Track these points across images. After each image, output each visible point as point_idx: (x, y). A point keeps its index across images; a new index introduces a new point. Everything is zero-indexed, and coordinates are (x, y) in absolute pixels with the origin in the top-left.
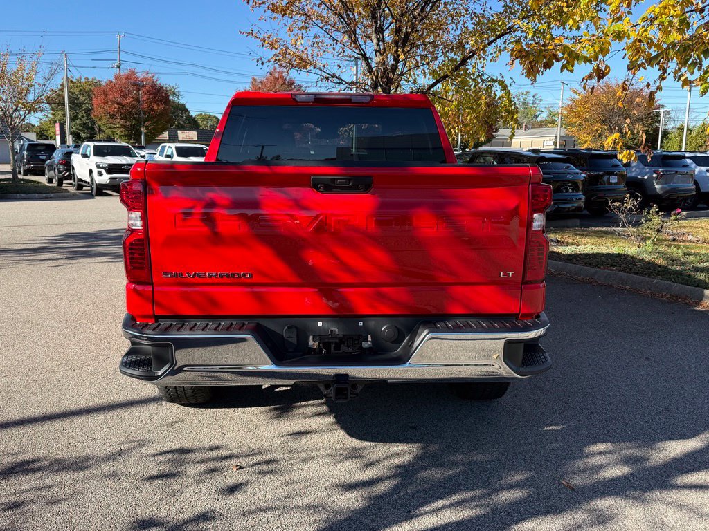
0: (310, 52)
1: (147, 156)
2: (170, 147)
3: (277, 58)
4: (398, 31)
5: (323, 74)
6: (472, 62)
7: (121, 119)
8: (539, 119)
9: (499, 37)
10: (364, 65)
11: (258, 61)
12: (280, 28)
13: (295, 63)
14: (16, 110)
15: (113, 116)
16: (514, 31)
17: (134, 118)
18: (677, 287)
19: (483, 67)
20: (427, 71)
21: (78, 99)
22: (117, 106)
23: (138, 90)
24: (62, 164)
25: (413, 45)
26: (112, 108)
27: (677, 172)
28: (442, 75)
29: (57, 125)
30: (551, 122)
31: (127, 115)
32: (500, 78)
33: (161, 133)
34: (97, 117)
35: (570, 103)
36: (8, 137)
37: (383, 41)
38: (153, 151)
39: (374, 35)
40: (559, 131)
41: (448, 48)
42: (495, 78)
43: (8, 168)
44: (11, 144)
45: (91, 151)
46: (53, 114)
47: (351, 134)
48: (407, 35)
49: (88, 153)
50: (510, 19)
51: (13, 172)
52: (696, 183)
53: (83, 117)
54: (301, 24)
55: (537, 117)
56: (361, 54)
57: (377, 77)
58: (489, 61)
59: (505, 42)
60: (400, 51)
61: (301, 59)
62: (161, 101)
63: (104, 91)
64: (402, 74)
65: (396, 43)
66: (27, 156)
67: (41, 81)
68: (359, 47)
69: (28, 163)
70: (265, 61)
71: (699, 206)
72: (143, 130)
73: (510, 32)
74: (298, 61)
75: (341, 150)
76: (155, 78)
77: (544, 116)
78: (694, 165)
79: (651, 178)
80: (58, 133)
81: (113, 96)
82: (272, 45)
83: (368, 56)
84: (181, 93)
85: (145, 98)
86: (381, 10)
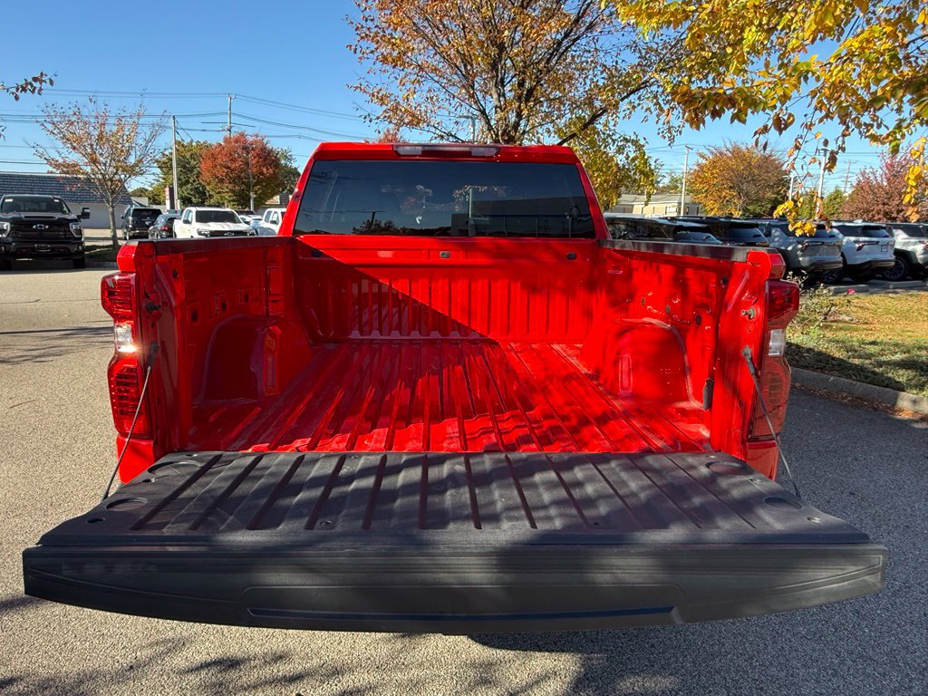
0: (423, 108)
1: (252, 222)
2: (275, 212)
3: (387, 115)
4: (521, 84)
5: (437, 131)
6: (603, 119)
7: (230, 183)
8: (661, 185)
9: (633, 92)
10: (483, 123)
11: (365, 118)
12: (392, 83)
13: (406, 121)
14: (116, 173)
15: (221, 181)
16: (651, 86)
17: (243, 183)
18: (861, 387)
19: (615, 125)
20: (552, 129)
21: (189, 163)
22: (226, 170)
23: (248, 153)
24: (164, 230)
25: (538, 101)
26: (221, 172)
27: (823, 243)
28: (569, 134)
29: (167, 189)
30: (673, 188)
31: (236, 180)
32: (633, 137)
33: (271, 197)
34: (206, 181)
35: (696, 168)
36: (108, 202)
37: (504, 95)
38: (259, 217)
39: (494, 89)
40: (684, 198)
41: (575, 105)
42: (628, 137)
43: (108, 233)
44: (111, 210)
45: (193, 216)
46: (164, 179)
47: (466, 198)
48: (531, 91)
49: (190, 219)
50: (645, 72)
51: (114, 238)
52: (843, 255)
53: (194, 181)
54: (413, 77)
55: (658, 182)
56: (480, 110)
57: (497, 135)
58: (621, 118)
59: (639, 98)
60: (523, 105)
61: (413, 115)
62: (270, 165)
63: (212, 154)
64: (524, 132)
65: (519, 98)
66: (133, 221)
67: (141, 142)
68: (477, 102)
69: (133, 229)
70: (372, 116)
71: (845, 279)
72: (253, 195)
73: (646, 86)
74: (410, 118)
75: (456, 217)
76: (265, 141)
77: (666, 181)
78: (841, 236)
79: (795, 249)
80: (168, 197)
81: (222, 160)
82: (382, 100)
83: (487, 112)
84: (294, 157)
85: (254, 162)
86: (503, 62)
